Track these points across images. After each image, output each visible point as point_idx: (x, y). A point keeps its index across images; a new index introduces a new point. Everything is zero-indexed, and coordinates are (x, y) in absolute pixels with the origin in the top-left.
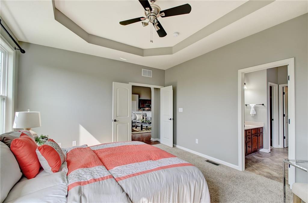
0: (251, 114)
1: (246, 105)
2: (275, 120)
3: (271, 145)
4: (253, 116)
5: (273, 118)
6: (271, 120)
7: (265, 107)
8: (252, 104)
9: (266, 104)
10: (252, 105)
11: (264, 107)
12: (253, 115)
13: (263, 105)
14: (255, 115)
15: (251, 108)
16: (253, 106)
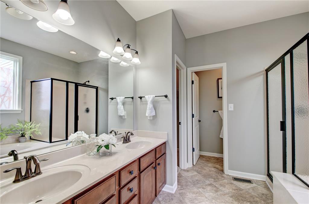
0: (147, 115)
1: (141, 98)
2: (182, 123)
3: (178, 165)
4: (151, 120)
5: (180, 122)
6: (179, 123)
7: (169, 100)
8: (149, 96)
9: (170, 96)
10: (149, 98)
11: (168, 102)
12: (150, 117)
13: (166, 96)
14: (155, 117)
15: (147, 104)
16: (151, 99)
